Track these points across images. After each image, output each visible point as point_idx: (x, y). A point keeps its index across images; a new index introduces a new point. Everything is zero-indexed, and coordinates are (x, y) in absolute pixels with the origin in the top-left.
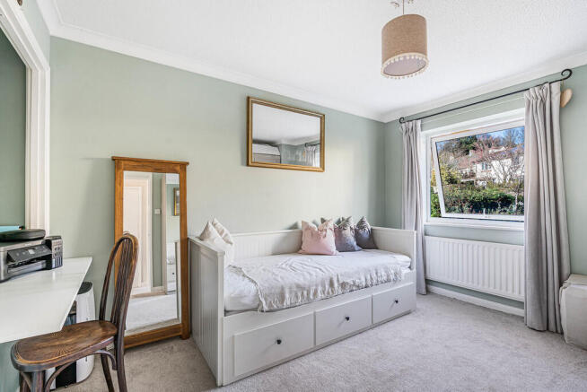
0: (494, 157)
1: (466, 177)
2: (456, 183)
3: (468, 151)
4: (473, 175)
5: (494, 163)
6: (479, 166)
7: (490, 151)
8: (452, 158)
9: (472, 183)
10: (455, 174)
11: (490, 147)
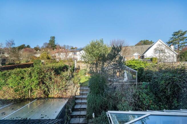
0: (62, 52)
1: (53, 57)
2: (50, 59)
3: (54, 49)
4: (55, 57)
5: (61, 54)
6: (57, 54)
7: (60, 50)
8: (49, 50)
9: (55, 59)
10: (50, 56)
11: (60, 48)
